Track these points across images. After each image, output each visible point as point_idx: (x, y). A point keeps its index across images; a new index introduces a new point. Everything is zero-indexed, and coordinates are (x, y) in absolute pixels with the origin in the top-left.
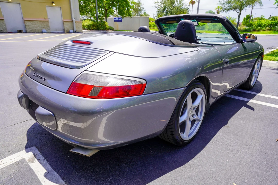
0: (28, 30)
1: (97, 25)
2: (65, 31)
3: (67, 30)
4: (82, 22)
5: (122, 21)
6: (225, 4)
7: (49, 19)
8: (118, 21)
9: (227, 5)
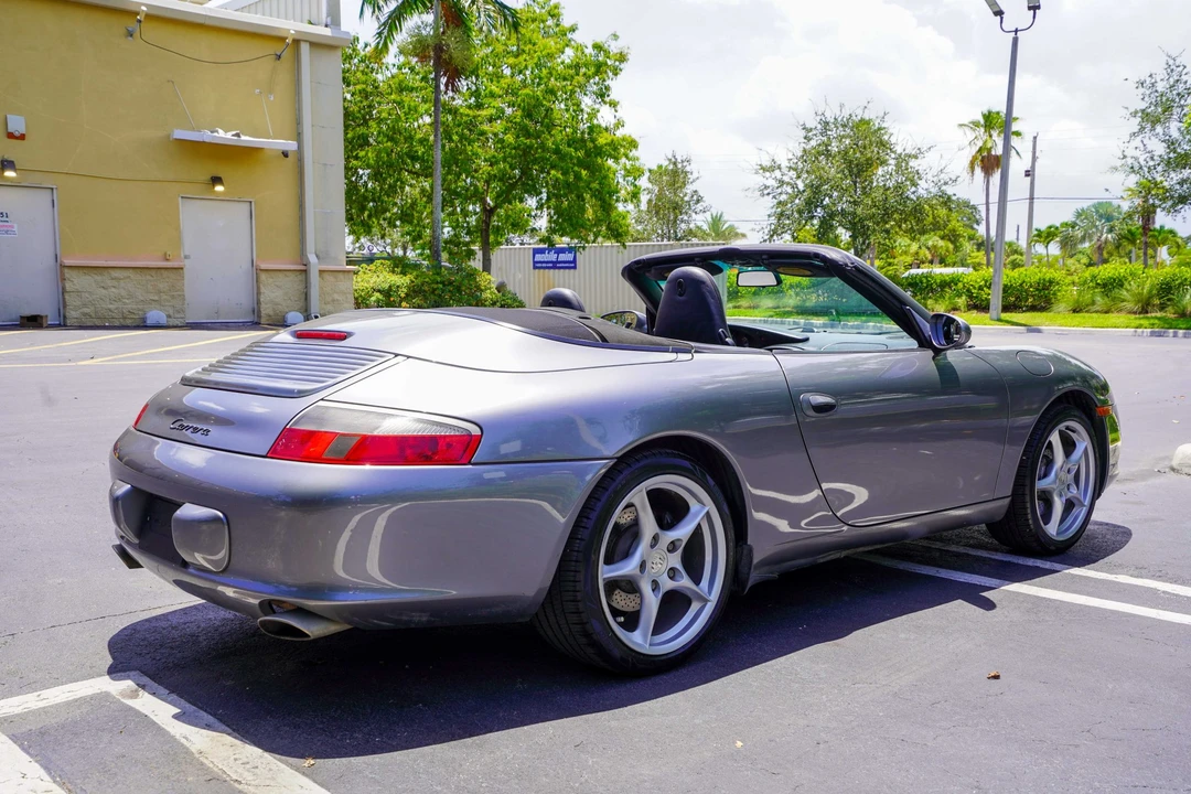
0: (73, 315)
1: (434, 290)
2: (259, 316)
3: (271, 313)
4: (356, 273)
5: (575, 268)
6: (1159, 169)
7: (186, 257)
8: (554, 267)
9: (1173, 175)
